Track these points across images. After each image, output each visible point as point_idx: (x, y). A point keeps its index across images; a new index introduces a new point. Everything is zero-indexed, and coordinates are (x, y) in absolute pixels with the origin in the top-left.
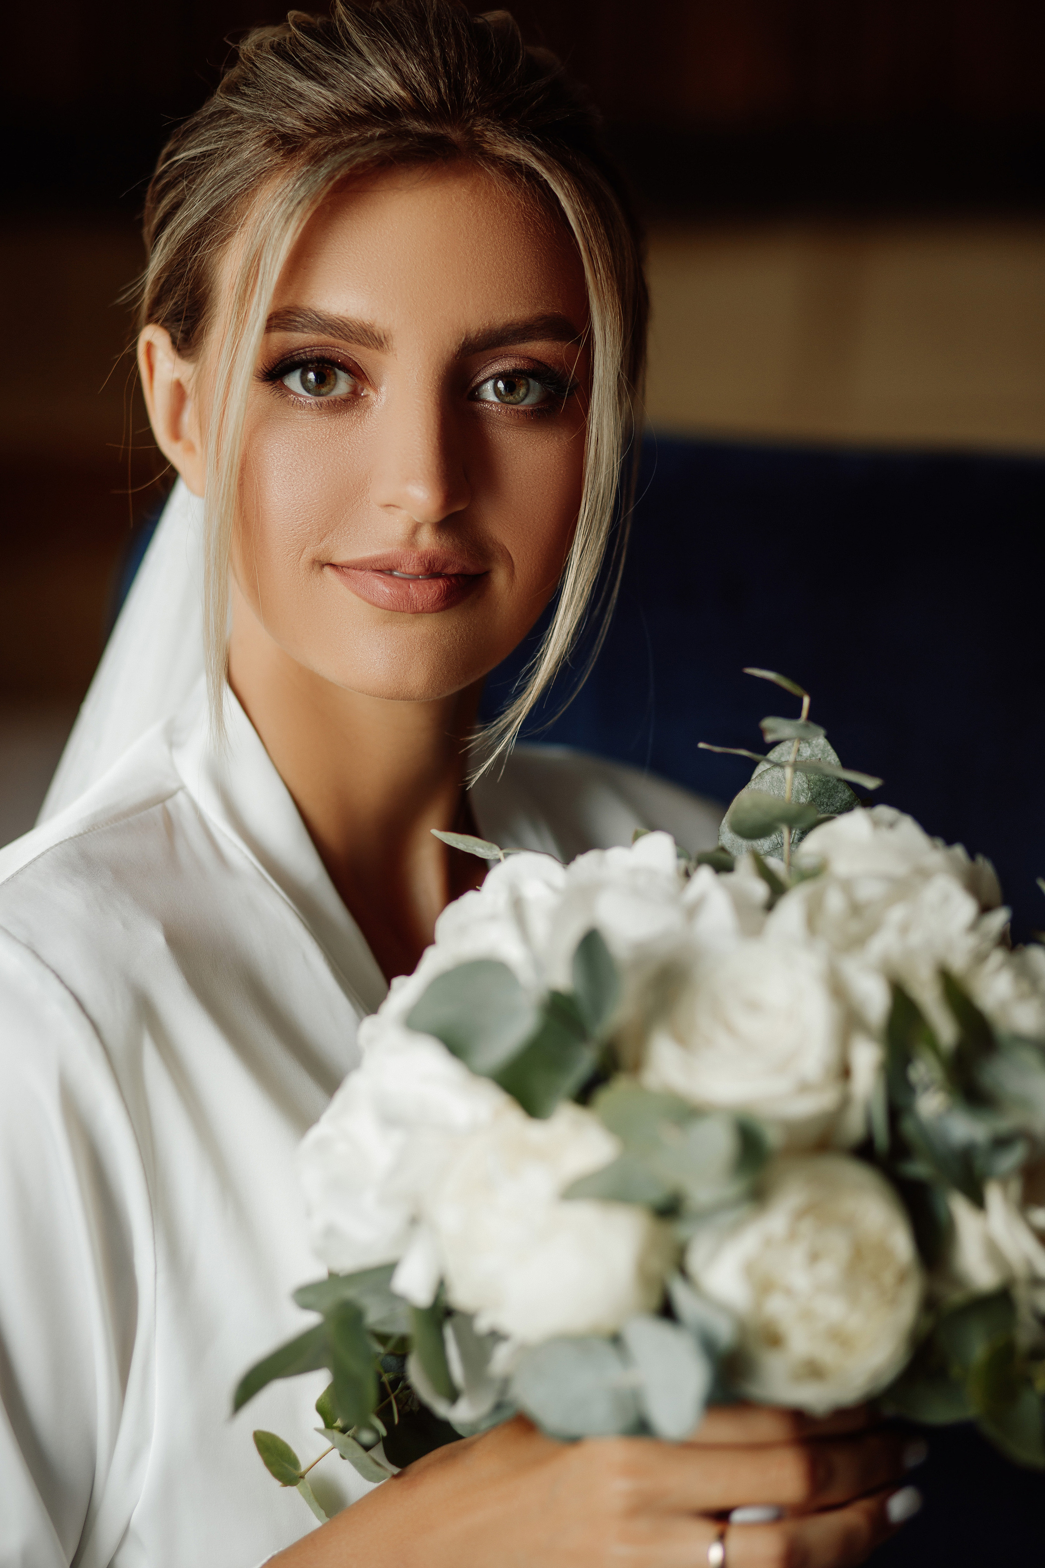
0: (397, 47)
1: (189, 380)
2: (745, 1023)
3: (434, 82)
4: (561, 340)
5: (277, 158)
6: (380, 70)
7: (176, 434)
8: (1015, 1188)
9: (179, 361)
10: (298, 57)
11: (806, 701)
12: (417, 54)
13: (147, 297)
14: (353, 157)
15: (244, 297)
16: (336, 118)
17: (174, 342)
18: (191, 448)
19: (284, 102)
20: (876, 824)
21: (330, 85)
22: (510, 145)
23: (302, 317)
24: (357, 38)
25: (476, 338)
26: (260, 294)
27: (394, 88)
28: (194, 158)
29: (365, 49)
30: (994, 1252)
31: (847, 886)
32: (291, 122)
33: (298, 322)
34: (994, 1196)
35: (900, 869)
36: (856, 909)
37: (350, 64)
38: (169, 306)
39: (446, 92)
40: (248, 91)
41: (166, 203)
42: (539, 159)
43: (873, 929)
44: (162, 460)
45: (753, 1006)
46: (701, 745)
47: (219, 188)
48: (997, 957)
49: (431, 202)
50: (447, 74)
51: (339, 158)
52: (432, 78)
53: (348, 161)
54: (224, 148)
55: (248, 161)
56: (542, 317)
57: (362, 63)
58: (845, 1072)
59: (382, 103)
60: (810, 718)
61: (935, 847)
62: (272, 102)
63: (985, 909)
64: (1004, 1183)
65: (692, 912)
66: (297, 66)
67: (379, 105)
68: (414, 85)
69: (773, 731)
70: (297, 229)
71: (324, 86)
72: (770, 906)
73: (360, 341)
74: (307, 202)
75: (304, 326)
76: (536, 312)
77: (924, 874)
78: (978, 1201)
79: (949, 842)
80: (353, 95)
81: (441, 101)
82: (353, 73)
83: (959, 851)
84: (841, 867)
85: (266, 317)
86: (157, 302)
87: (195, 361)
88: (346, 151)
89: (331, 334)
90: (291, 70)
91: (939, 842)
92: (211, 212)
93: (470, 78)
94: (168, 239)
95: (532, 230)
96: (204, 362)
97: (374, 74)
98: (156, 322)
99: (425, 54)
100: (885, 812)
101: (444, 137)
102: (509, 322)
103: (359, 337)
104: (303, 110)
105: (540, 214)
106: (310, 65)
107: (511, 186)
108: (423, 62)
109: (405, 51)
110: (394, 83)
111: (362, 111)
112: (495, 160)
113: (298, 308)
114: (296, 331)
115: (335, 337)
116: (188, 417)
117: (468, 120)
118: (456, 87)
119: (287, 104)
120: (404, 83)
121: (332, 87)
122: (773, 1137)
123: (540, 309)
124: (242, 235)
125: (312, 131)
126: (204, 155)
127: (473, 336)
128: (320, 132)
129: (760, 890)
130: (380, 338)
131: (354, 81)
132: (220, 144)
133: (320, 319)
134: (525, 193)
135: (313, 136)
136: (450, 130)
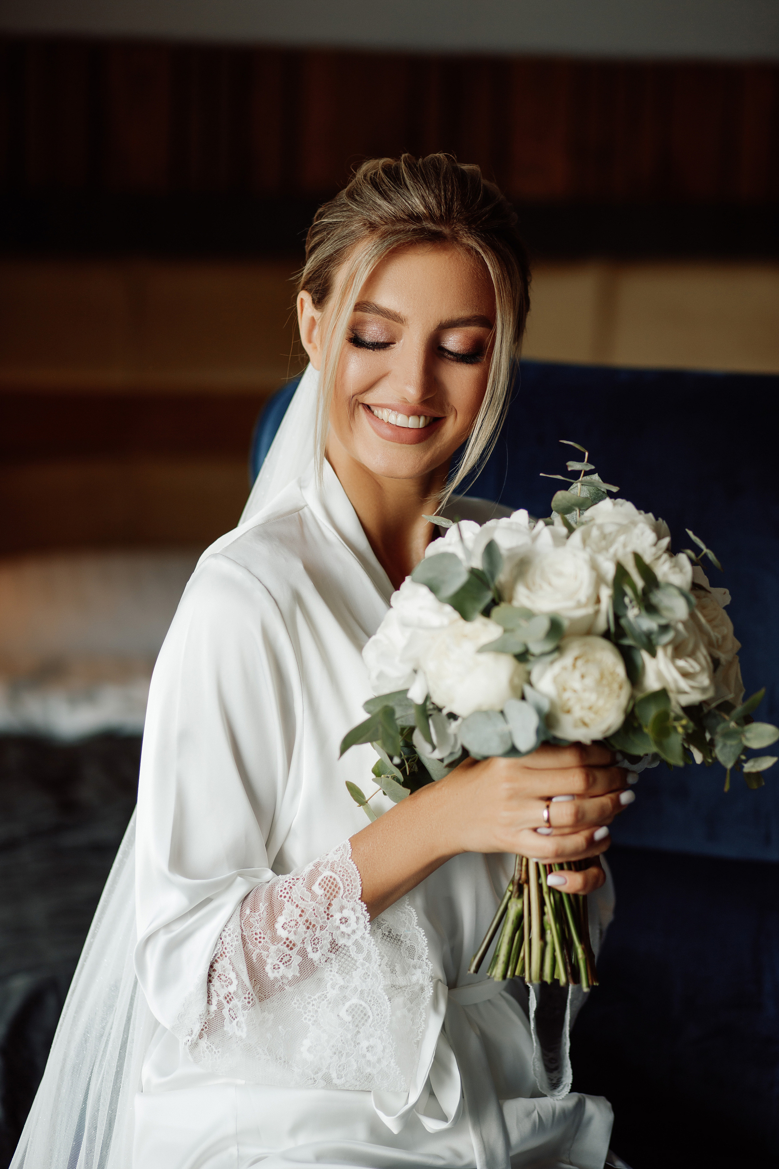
0: (425, 188)
1: (318, 319)
2: (556, 581)
3: (439, 207)
4: (483, 327)
5: (367, 232)
6: (417, 199)
7: (310, 341)
8: (670, 649)
9: (315, 310)
10: (382, 188)
11: (587, 454)
12: (433, 192)
13: (303, 280)
14: (399, 239)
15: (344, 294)
16: (394, 219)
17: (313, 300)
18: (315, 348)
19: (373, 208)
20: (614, 504)
21: (393, 204)
22: (469, 239)
23: (369, 307)
24: (408, 182)
25: (445, 323)
26: (352, 294)
27: (421, 208)
28: (330, 223)
29: (410, 188)
30: (660, 676)
31: (601, 527)
32: (375, 218)
33: (367, 308)
34: (660, 652)
35: (625, 522)
36: (604, 536)
37: (404, 194)
38: (313, 285)
39: (444, 211)
40: (358, 198)
41: (317, 239)
42: (481, 246)
43: (611, 543)
44: (302, 350)
45: (560, 574)
46: (541, 474)
47: (340, 241)
48: (665, 556)
49: (432, 261)
50: (446, 203)
51: (394, 238)
52: (439, 204)
53: (397, 241)
54: (344, 222)
55: (353, 232)
56: (475, 316)
57: (408, 195)
58: (598, 601)
59: (415, 214)
60: (588, 462)
61: (640, 514)
62: (367, 206)
63: (659, 537)
64: (665, 646)
65: (534, 539)
66: (380, 193)
67: (414, 215)
68: (430, 207)
69: (571, 466)
70: (371, 269)
71: (390, 203)
72: (568, 537)
73: (393, 319)
74: (376, 258)
75: (370, 311)
76: (473, 314)
77: (634, 523)
78: (653, 654)
79: (646, 512)
80: (403, 209)
81: (441, 215)
82: (404, 199)
83: (650, 515)
84: (599, 521)
85: (354, 305)
86: (307, 283)
87: (323, 311)
88: (397, 235)
89: (382, 315)
90: (377, 194)
91: (642, 512)
92: (335, 252)
93: (456, 205)
94: (315, 258)
95: (475, 276)
96: (325, 314)
97: (413, 201)
98: (306, 290)
99: (437, 192)
100: (619, 501)
101: (441, 232)
102: (460, 317)
103: (393, 318)
104: (380, 213)
105: (480, 269)
106: (385, 192)
107: (468, 256)
108: (436, 197)
109: (428, 190)
110: (421, 206)
111: (406, 217)
112: (462, 245)
113: (368, 302)
114: (366, 312)
115: (383, 316)
116: (316, 332)
117: (452, 224)
118: (449, 210)
119: (373, 209)
120: (426, 207)
121: (394, 205)
122: (566, 624)
123: (475, 313)
124: (347, 264)
125: (383, 223)
126: (335, 223)
127: (444, 322)
128: (386, 223)
129: (564, 531)
130: (402, 319)
131: (404, 203)
132: (342, 220)
133: (377, 308)
134: (475, 259)
135: (382, 225)
136: (444, 228)
